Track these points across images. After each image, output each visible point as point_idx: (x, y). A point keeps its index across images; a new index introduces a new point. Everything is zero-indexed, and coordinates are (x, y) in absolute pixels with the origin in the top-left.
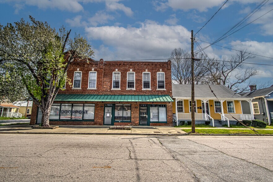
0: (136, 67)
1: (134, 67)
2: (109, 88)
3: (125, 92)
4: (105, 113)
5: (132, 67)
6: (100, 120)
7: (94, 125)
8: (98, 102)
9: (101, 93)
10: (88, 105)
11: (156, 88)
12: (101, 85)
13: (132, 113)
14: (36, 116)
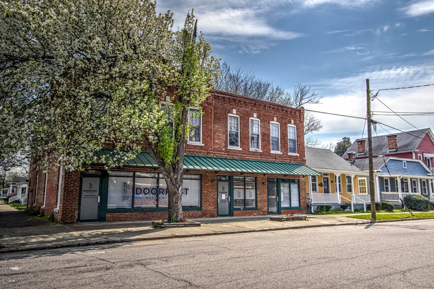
0: (262, 111)
1: (259, 111)
2: (223, 145)
3: (248, 154)
4: (219, 194)
5: (257, 110)
6: (211, 208)
7: (202, 217)
8: (206, 171)
9: (212, 153)
10: (189, 176)
11: (286, 151)
12: (211, 139)
13: (258, 192)
14: (77, 202)
